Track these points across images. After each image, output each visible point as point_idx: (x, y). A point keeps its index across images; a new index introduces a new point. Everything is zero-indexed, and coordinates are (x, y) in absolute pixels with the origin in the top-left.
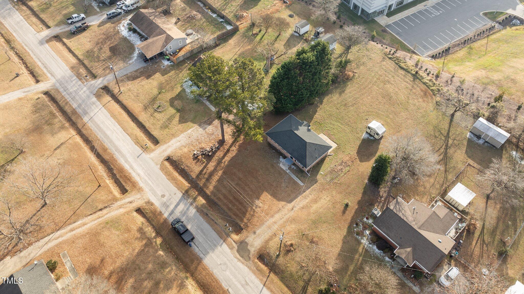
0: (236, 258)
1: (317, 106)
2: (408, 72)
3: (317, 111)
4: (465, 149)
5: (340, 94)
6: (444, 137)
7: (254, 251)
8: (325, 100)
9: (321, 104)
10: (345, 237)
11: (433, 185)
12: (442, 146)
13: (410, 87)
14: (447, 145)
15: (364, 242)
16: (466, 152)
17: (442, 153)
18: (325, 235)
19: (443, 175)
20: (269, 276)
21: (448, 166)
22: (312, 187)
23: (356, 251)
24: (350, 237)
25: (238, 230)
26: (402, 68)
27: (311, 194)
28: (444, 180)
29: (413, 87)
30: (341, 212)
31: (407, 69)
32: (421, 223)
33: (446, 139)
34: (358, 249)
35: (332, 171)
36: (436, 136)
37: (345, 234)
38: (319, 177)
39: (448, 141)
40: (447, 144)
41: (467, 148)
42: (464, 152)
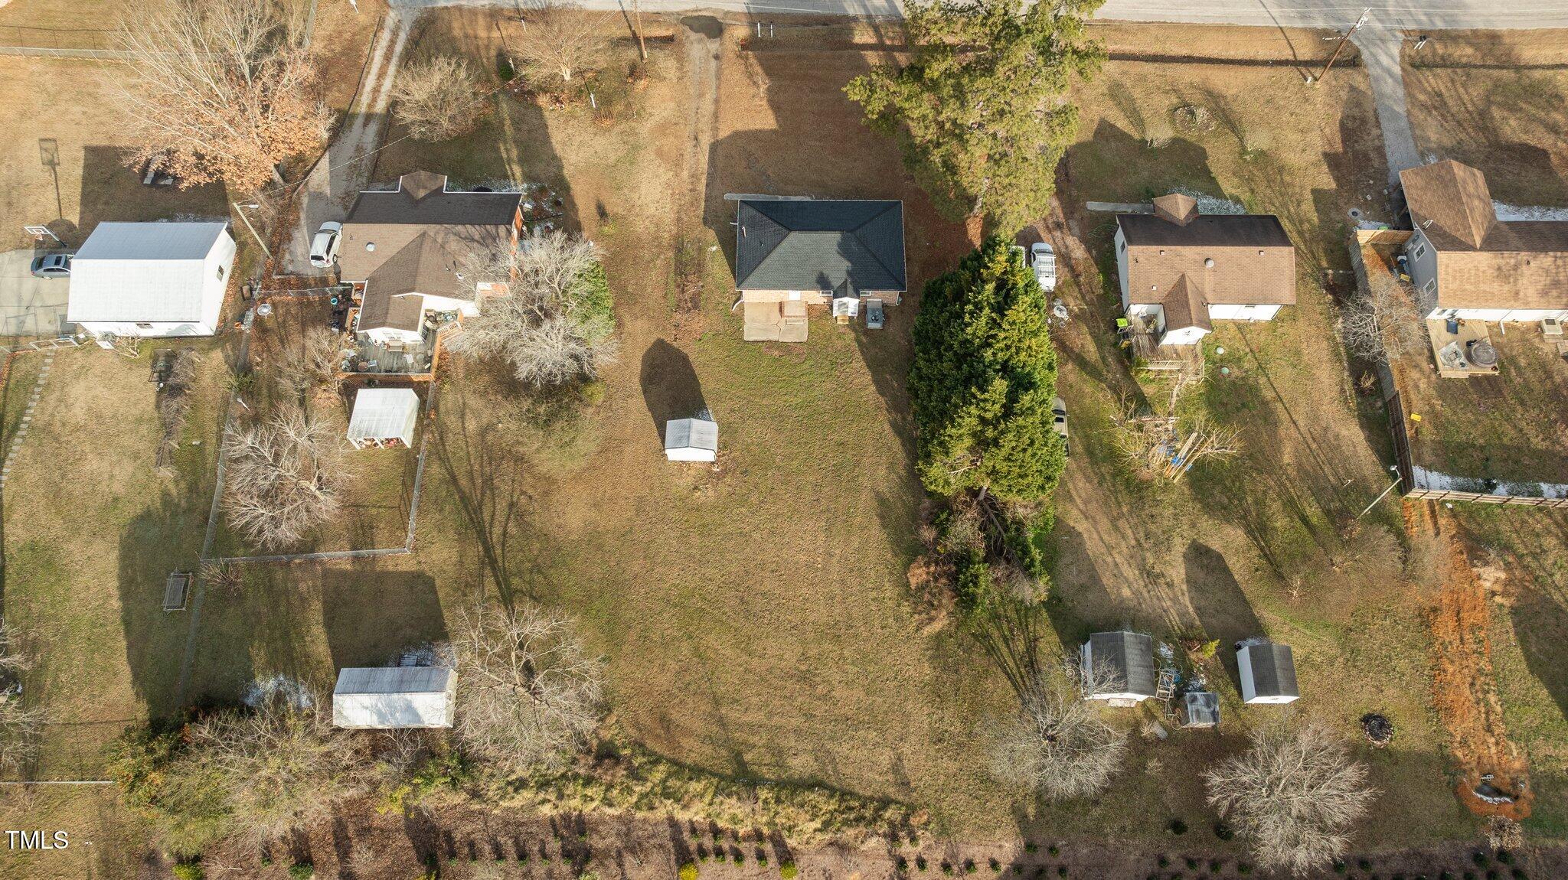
0: (706, 9)
1: (895, 407)
2: (780, 785)
3: (883, 394)
4: (441, 595)
5: (882, 501)
6: (516, 591)
7: (688, 37)
8: (896, 444)
9: (894, 425)
10: (561, 167)
11: (463, 416)
12: (503, 550)
13: (732, 714)
14: (493, 562)
15: (520, 188)
16: (433, 586)
17: (491, 525)
18: (601, 143)
19: (455, 464)
20: (630, 27)
21: (457, 497)
22: (703, 204)
23: (521, 161)
24: (552, 174)
25: (749, 44)
26: (813, 784)
27: (691, 190)
28: (445, 450)
29: (722, 722)
30: (606, 202)
31: (793, 792)
32: (426, 247)
33: (508, 586)
34: (522, 166)
35: (700, 268)
36: (539, 572)
37: (565, 172)
38: (711, 235)
39: (498, 584)
40: (494, 569)
41: (437, 601)
42: (438, 582)
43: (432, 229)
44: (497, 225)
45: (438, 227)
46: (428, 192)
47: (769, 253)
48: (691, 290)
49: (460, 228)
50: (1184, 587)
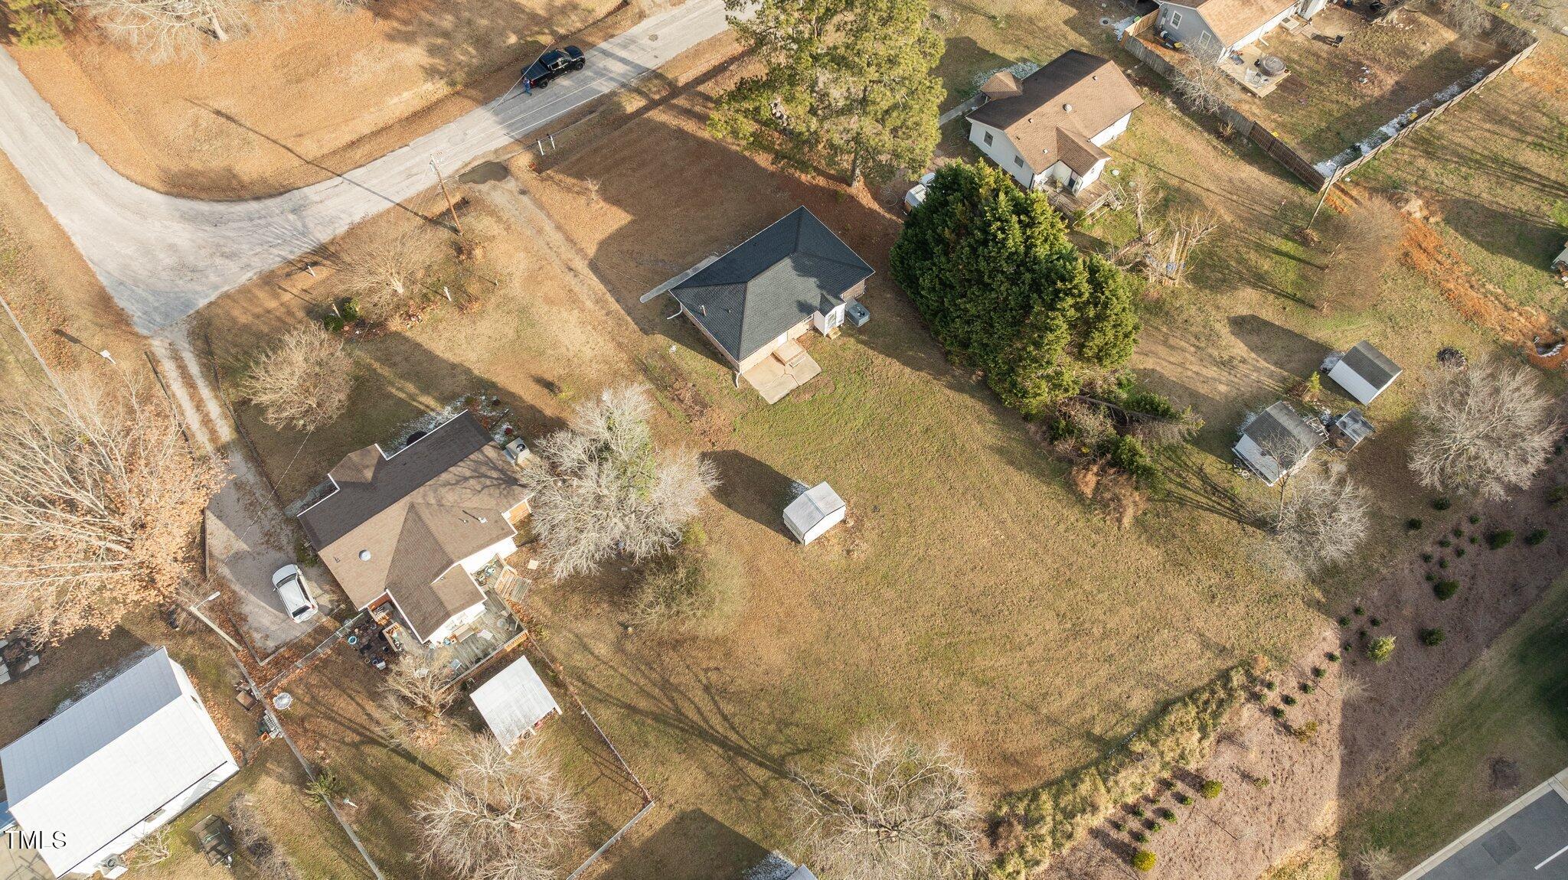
0: (474, 159)
1: (938, 374)
2: (1141, 730)
3: (920, 369)
4: (719, 817)
5: (1000, 451)
6: (783, 758)
7: (479, 191)
8: (967, 400)
9: (950, 387)
10: (468, 371)
11: (586, 648)
12: (737, 733)
13: (1053, 707)
14: (738, 751)
15: (446, 413)
16: (704, 815)
17: (706, 721)
18: (485, 327)
19: (619, 695)
20: (416, 214)
21: (649, 721)
22: (629, 318)
23: (426, 390)
24: (464, 382)
25: (540, 166)
26: (1164, 708)
27: (607, 314)
28: (598, 690)
29: (1052, 721)
30: (539, 373)
31: (1157, 726)
32: (425, 514)
33: (772, 759)
34: (429, 394)
35: (677, 373)
36: (787, 725)
37: (476, 372)
38: (660, 339)
39: (761, 764)
40: (745, 756)
41: (721, 826)
42: (706, 809)
43: (416, 496)
44: (479, 449)
45: (421, 489)
46: (373, 469)
47: (743, 313)
48: (687, 396)
49: (444, 476)
50: (1253, 355)
